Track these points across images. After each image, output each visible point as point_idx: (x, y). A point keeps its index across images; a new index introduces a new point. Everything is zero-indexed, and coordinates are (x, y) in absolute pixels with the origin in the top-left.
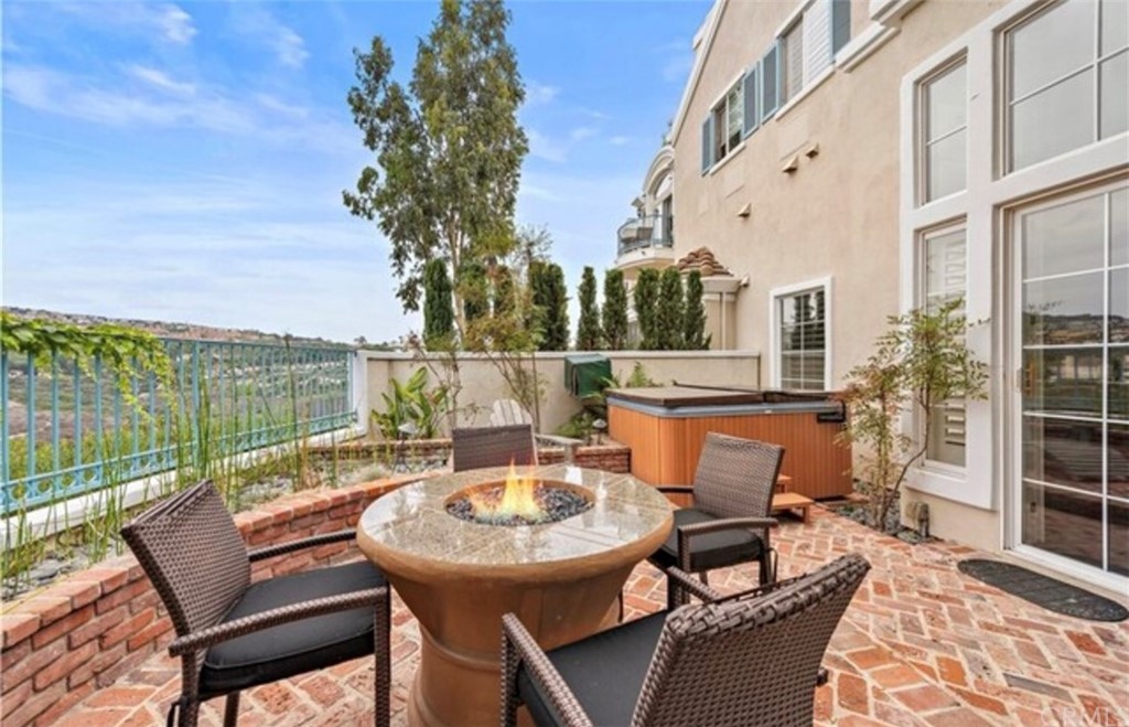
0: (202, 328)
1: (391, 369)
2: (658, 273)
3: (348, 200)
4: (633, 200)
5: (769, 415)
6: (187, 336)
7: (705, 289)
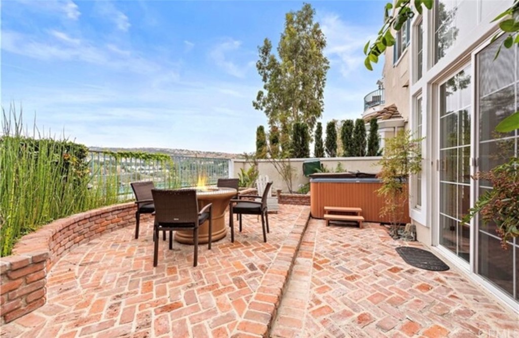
0: (226, 154)
1: (244, 165)
2: (352, 121)
3: (254, 104)
4: (377, 82)
5: (358, 183)
6: (221, 157)
7: (379, 127)
